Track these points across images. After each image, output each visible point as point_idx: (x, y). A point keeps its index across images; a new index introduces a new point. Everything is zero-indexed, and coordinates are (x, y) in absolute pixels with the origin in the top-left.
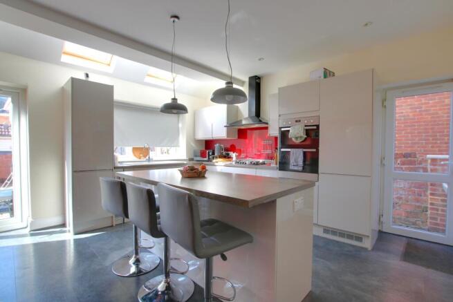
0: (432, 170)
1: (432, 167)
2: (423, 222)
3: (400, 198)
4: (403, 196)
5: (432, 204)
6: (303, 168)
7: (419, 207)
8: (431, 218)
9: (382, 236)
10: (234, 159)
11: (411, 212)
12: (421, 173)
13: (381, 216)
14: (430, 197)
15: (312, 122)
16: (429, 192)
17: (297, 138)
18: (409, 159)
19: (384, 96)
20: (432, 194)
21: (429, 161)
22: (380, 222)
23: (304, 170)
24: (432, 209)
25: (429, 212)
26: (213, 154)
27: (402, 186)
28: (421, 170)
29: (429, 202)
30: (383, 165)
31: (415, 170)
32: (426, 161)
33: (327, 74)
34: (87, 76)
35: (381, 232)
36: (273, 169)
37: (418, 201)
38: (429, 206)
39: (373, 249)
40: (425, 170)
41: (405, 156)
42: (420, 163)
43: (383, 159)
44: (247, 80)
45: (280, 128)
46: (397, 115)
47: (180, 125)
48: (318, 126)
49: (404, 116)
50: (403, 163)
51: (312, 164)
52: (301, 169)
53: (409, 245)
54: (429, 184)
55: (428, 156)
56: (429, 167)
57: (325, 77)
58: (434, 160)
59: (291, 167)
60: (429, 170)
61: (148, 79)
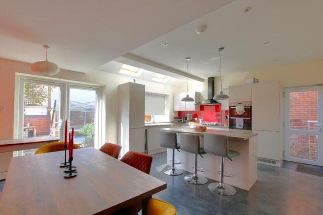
0: (311, 129)
1: (311, 127)
2: (307, 157)
3: (293, 144)
4: (295, 143)
5: (311, 147)
6: (244, 127)
7: (305, 149)
8: (311, 155)
9: (285, 162)
10: (201, 122)
11: (300, 152)
12: (305, 130)
13: (284, 152)
14: (310, 143)
15: (248, 104)
16: (309, 140)
17: (240, 112)
18: (298, 123)
19: (283, 91)
20: (311, 142)
21: (309, 124)
22: (284, 156)
23: (244, 128)
24: (311, 149)
25: (310, 151)
26: (186, 119)
27: (294, 137)
28: (305, 129)
29: (310, 146)
30: (284, 126)
31: (301, 128)
32: (307, 123)
33: (256, 81)
34: (135, 80)
35: (284, 161)
36: (226, 128)
37: (303, 145)
38: (310, 148)
39: (282, 167)
40: (307, 129)
41: (296, 121)
42: (304, 125)
43: (284, 123)
44: (206, 79)
45: (230, 107)
46: (291, 97)
47: (166, 103)
48: (251, 107)
49: (295, 98)
50: (295, 125)
51: (248, 125)
52: (242, 128)
53: (299, 166)
54: (309, 135)
55: (308, 121)
56: (309, 127)
57: (254, 82)
58: (311, 123)
59: (237, 127)
60: (309, 129)
61: (154, 79)
